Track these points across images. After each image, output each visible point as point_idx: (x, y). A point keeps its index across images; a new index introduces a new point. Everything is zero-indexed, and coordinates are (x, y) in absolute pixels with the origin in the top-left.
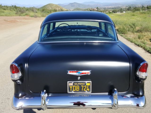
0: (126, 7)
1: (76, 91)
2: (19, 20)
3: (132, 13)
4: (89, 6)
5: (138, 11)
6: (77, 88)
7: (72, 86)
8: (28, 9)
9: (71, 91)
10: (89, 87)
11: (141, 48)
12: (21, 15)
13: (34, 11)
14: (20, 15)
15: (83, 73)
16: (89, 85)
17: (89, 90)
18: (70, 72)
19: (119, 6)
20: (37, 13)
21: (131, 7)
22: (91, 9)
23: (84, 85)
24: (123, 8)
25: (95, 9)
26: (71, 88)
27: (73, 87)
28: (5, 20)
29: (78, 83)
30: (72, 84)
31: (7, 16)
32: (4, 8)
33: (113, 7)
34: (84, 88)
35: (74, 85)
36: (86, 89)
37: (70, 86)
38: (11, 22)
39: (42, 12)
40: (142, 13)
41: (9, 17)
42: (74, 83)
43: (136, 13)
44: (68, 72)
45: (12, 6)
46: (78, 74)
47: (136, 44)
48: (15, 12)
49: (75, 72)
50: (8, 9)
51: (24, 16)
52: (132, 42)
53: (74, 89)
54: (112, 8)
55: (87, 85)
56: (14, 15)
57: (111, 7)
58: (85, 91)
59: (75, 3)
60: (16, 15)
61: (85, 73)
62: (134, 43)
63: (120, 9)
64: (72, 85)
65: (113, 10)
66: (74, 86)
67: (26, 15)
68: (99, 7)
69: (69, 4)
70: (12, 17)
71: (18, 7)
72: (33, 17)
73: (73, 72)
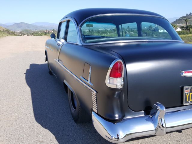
4: (41, 27)
7: (189, 94)
9: (188, 102)
22: (46, 31)
25: (51, 31)
26: (188, 96)
35: (191, 92)
37: (186, 94)
44: (183, 73)
49: (191, 72)
59: (22, 23)
64: (189, 92)
66: (191, 94)
68: (55, 29)
69: (14, 24)
73: (188, 72)
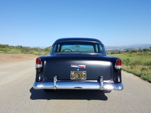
0: (124, 50)
1: (76, 78)
2: (24, 57)
3: (129, 55)
5: (135, 53)
6: (77, 76)
8: (32, 49)
9: (73, 78)
10: (85, 75)
11: (132, 74)
12: (27, 53)
13: (38, 50)
14: (25, 53)
15: (81, 66)
16: (85, 74)
17: (84, 77)
18: (73, 65)
19: (117, 49)
20: (40, 52)
21: (129, 50)
23: (81, 74)
24: (121, 51)
27: (74, 75)
28: (12, 56)
29: (77, 72)
30: (73, 73)
31: (14, 54)
32: (10, 47)
33: (111, 49)
34: (81, 76)
35: (75, 74)
36: (83, 77)
38: (18, 57)
39: (45, 51)
40: (139, 55)
41: (15, 54)
42: (75, 72)
43: (133, 54)
45: (18, 46)
46: (77, 67)
47: (128, 72)
48: (21, 51)
49: (76, 65)
50: (14, 48)
51: (29, 54)
52: (125, 71)
53: (75, 77)
54: (111, 51)
55: (83, 74)
56: (20, 53)
57: (109, 50)
58: (82, 78)
60: (22, 53)
61: (82, 66)
62: (126, 71)
63: (118, 51)
65: (111, 52)
67: (31, 53)
70: (18, 54)
71: (24, 47)
72: (37, 55)
